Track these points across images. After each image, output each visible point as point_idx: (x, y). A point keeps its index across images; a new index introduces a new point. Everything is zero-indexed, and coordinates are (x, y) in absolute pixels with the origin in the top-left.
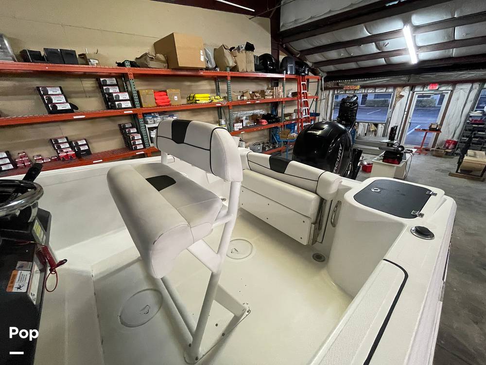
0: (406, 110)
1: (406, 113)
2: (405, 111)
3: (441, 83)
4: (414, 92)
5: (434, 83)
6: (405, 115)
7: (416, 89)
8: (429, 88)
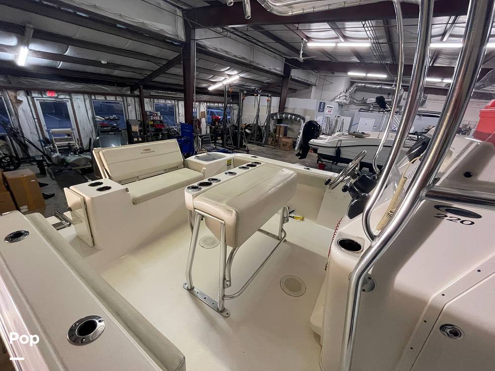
0: (35, 117)
1: (36, 120)
2: (34, 119)
3: (57, 91)
4: (33, 98)
5: (51, 91)
6: (37, 124)
7: (34, 95)
8: (48, 94)
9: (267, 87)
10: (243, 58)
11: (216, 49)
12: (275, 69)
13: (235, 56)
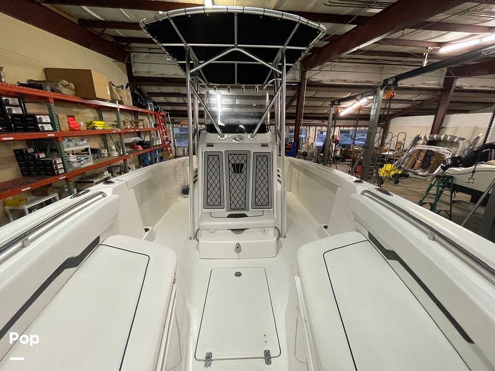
9: (420, 105)
10: (368, 82)
11: (332, 81)
12: (424, 84)
13: (356, 82)
